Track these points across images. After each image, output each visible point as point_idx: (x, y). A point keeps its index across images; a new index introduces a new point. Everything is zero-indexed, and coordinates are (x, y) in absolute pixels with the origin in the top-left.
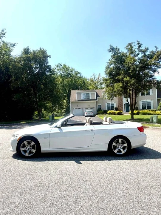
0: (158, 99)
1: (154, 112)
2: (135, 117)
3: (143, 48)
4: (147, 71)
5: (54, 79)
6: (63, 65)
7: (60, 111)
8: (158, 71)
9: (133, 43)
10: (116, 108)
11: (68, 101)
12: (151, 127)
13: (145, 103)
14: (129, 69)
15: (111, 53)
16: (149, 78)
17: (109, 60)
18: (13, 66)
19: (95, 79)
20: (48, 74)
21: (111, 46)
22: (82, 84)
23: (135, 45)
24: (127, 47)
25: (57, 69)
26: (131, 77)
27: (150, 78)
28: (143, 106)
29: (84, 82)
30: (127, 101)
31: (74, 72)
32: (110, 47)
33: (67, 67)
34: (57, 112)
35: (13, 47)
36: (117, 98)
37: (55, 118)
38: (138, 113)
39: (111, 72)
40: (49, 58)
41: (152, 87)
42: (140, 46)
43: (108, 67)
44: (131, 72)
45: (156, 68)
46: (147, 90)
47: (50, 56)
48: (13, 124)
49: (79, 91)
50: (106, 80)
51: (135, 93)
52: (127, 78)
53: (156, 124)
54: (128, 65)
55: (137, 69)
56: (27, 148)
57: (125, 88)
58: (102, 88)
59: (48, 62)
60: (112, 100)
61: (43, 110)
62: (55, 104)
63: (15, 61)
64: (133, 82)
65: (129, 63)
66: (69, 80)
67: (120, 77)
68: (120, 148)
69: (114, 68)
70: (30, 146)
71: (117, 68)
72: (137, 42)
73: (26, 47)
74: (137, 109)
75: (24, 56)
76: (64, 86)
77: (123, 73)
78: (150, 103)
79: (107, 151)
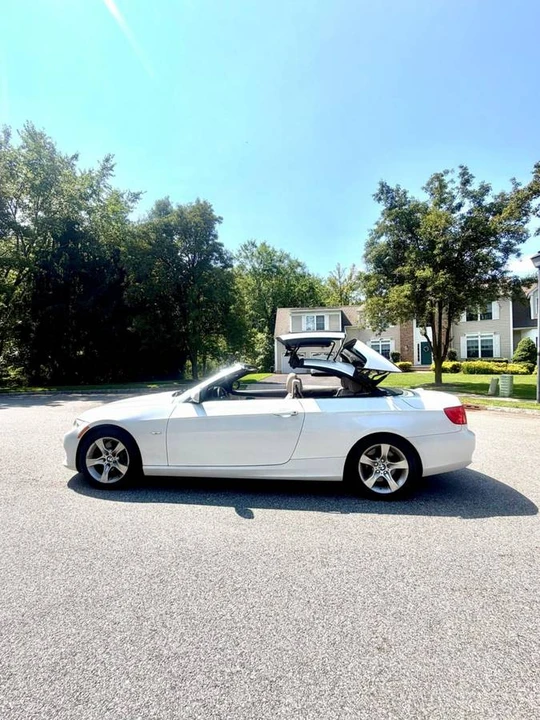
0: (514, 331)
1: (504, 366)
2: (447, 378)
3: (474, 187)
4: (485, 251)
5: (231, 277)
6: (258, 245)
8: (518, 250)
9: (447, 172)
10: (394, 355)
11: (269, 336)
12: (491, 407)
13: (477, 341)
14: (432, 244)
15: (382, 202)
16: (490, 272)
17: (377, 223)
18: (128, 247)
19: (342, 280)
20: (216, 266)
21: (383, 185)
22: (308, 291)
23: (452, 181)
24: (428, 184)
25: (244, 254)
26: (436, 268)
27: (492, 270)
28: (471, 349)
29: (312, 288)
30: (426, 335)
31: (286, 261)
32: (379, 187)
33: (270, 249)
35: (133, 201)
36: (398, 327)
38: (455, 370)
39: (380, 256)
40: (217, 226)
41: (499, 297)
42: (466, 182)
43: (371, 244)
44: (438, 255)
45: (513, 241)
46: (482, 304)
47: (220, 220)
49: (298, 310)
50: (368, 278)
51: (449, 314)
52: (424, 269)
53: (507, 399)
54: (430, 234)
55: (457, 247)
56: (104, 460)
57: (418, 298)
58: (359, 304)
59: (216, 236)
60: (381, 330)
63: (133, 236)
64: (442, 280)
65: (431, 227)
66: (274, 282)
67: (405, 269)
68: (384, 474)
69: (389, 244)
70: (114, 455)
71: (399, 246)
72: (460, 171)
73: (161, 197)
74: (453, 356)
75: (156, 220)
76: (262, 298)
77: (413, 256)
78: (491, 341)
79: (341, 479)
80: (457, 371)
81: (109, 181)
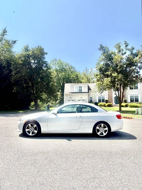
2: (123, 109)
3: (129, 47)
4: (134, 68)
5: (50, 73)
6: (58, 60)
7: (54, 102)
9: (120, 43)
10: (106, 101)
11: (62, 93)
12: (135, 118)
13: (133, 96)
14: (117, 66)
15: (101, 51)
17: (100, 57)
18: (14, 62)
19: (88, 73)
20: (44, 69)
21: (101, 45)
22: (76, 77)
23: (122, 45)
24: (115, 46)
26: (119, 73)
27: (136, 74)
28: (131, 99)
30: (116, 94)
31: (68, 66)
32: (100, 46)
33: (62, 62)
34: (52, 104)
35: (14, 44)
37: (50, 109)
39: (101, 68)
40: (45, 55)
42: (127, 46)
43: (98, 64)
44: (119, 69)
47: (46, 53)
48: (12, 113)
49: (73, 84)
50: (97, 75)
51: (123, 87)
52: (115, 73)
53: (141, 115)
54: (116, 62)
55: (125, 66)
57: (113, 82)
58: (94, 82)
59: (44, 58)
60: (101, 93)
61: (39, 101)
62: (50, 96)
64: (120, 77)
65: (116, 60)
66: (63, 74)
67: (109, 73)
68: (102, 131)
69: (103, 64)
70: (33, 128)
71: (107, 65)
72: (124, 42)
73: (26, 45)
74: (126, 101)
75: (24, 53)
76: (59, 79)
77: (111, 69)
78: (138, 96)
79: (92, 133)
80: (127, 107)
81: (6, 37)
